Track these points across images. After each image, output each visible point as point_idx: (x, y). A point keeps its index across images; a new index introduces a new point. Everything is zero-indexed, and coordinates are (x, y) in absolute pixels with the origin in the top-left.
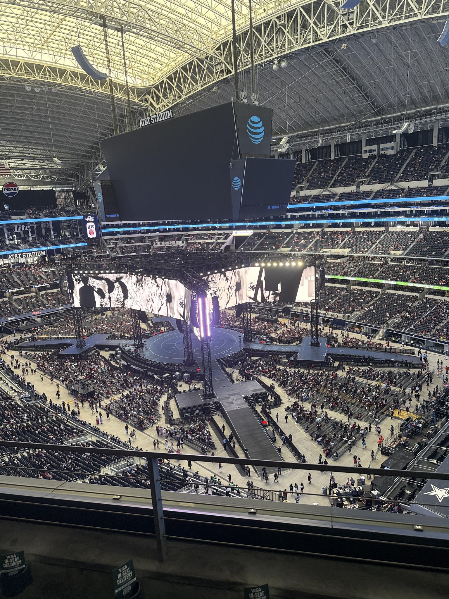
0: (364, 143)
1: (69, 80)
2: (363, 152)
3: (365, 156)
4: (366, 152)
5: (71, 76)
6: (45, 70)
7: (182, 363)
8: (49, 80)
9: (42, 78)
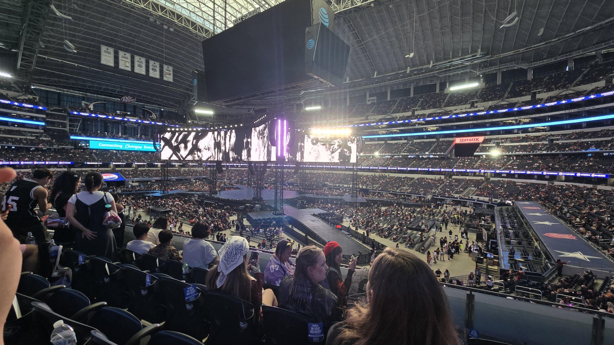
0: (368, 95)
1: (183, 23)
2: (367, 101)
3: (369, 103)
4: (369, 101)
5: (184, 20)
6: (166, 12)
7: (252, 200)
8: (168, 18)
9: (164, 15)
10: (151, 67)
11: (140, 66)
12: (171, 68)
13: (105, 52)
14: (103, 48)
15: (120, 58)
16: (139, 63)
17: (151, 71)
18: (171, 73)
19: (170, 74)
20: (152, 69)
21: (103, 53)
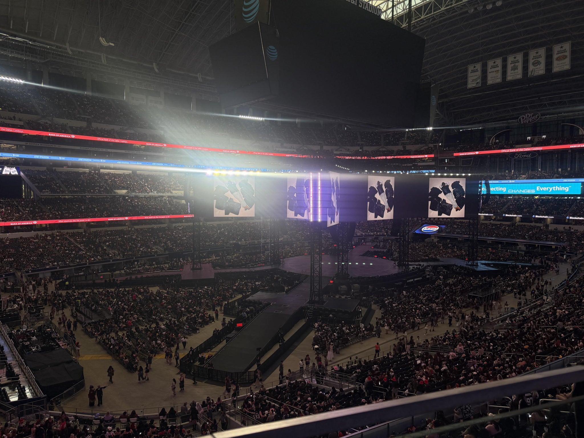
10: (531, 61)
11: (515, 68)
12: (567, 46)
13: (473, 71)
14: (471, 68)
15: (489, 70)
16: (513, 65)
17: (531, 67)
18: (568, 54)
19: (565, 57)
20: (533, 64)
21: (470, 74)
